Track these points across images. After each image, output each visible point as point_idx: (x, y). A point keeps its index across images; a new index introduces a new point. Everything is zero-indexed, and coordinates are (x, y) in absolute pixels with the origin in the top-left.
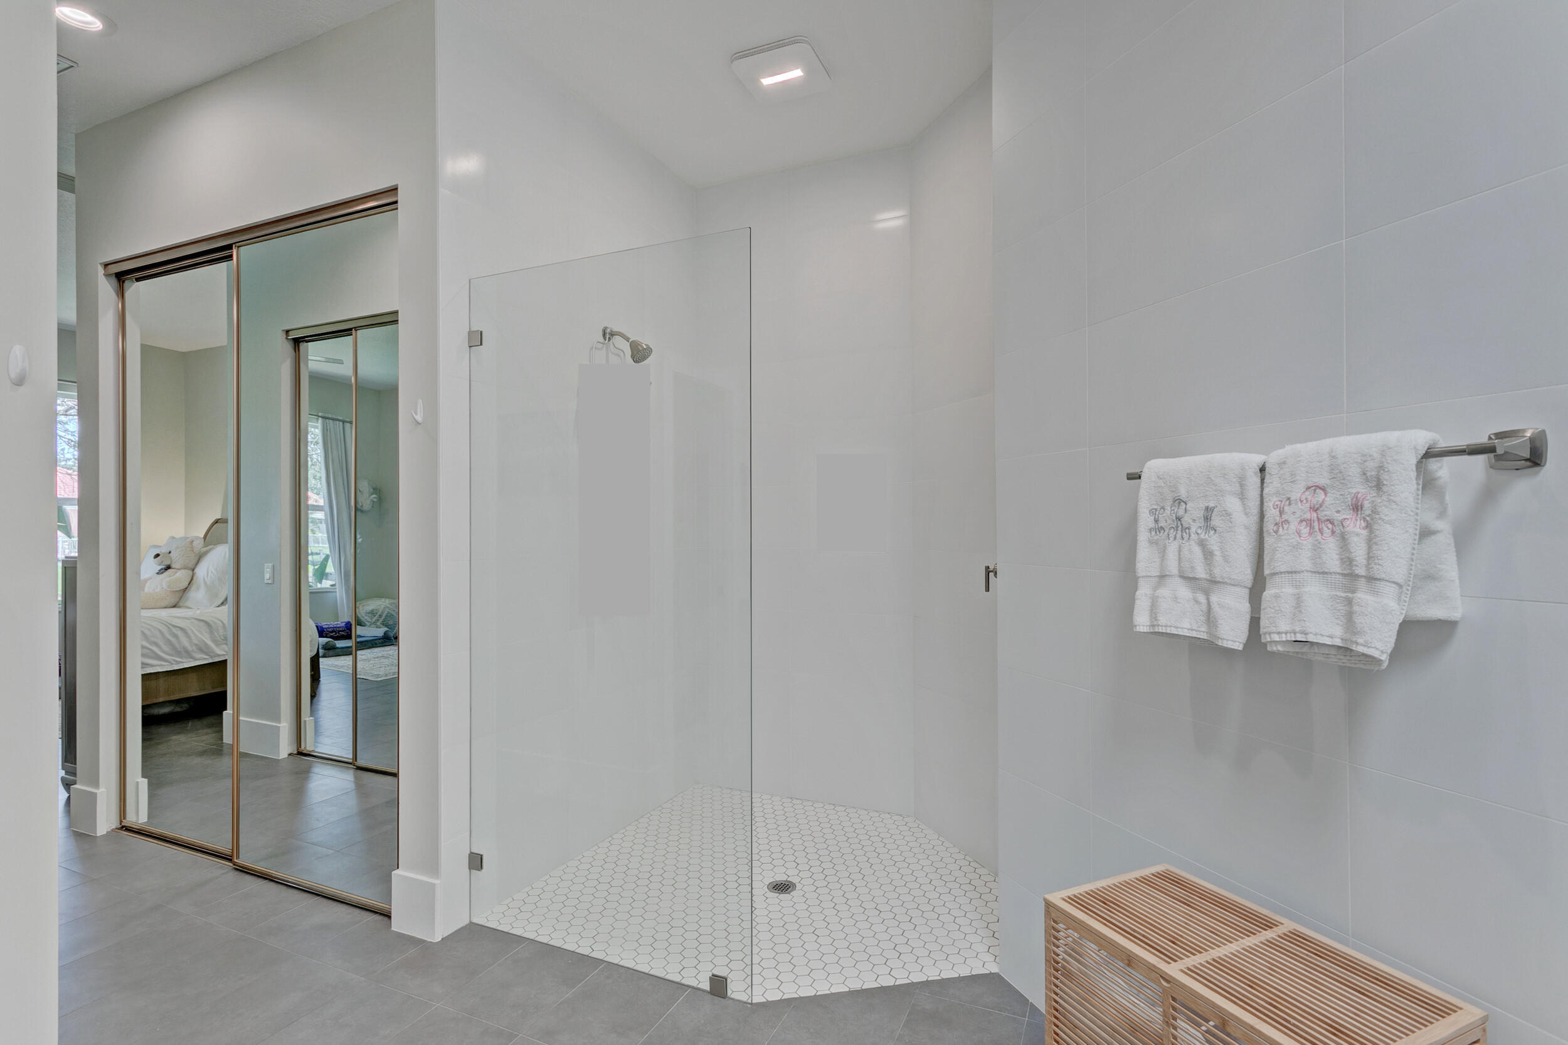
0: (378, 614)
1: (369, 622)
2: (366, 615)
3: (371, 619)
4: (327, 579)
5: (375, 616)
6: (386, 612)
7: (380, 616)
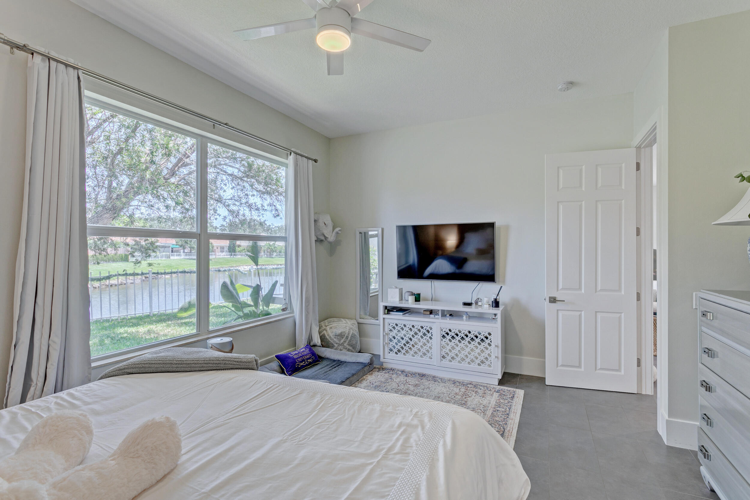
0: (345, 336)
1: (337, 343)
2: (335, 338)
3: (340, 341)
4: (273, 303)
5: (343, 338)
6: (351, 333)
7: (347, 337)
